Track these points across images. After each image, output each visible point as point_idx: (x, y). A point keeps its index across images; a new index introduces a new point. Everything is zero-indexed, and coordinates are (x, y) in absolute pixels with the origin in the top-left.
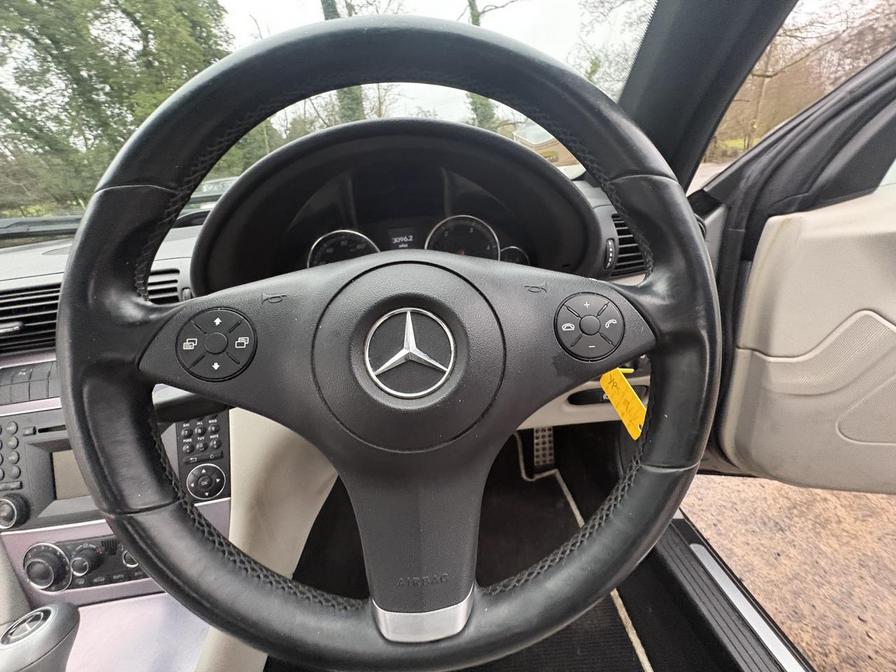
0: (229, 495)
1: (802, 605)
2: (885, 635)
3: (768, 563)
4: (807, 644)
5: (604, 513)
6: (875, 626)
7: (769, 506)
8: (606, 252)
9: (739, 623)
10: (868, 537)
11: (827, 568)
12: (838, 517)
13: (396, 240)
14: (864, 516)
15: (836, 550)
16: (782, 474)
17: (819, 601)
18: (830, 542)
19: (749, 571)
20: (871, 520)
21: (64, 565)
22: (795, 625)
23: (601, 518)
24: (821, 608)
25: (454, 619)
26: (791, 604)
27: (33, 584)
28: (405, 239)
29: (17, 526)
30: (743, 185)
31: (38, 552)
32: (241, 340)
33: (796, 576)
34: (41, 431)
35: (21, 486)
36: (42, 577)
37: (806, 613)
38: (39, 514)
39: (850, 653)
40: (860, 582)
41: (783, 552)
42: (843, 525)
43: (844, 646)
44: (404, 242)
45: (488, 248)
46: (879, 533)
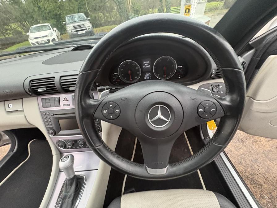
0: (102, 132)
1: (243, 161)
2: (264, 170)
3: (236, 150)
4: (242, 170)
5: (201, 152)
6: (262, 168)
7: (241, 136)
8: (212, 73)
9: (226, 167)
10: (268, 146)
11: (253, 153)
12: (261, 140)
13: (144, 63)
14: (269, 140)
15: (257, 149)
16: (248, 131)
17: (248, 161)
18: (256, 146)
19: (230, 152)
20: (270, 142)
21: (66, 144)
22: (240, 166)
23: (200, 153)
24: (248, 162)
25: (164, 171)
26: (240, 161)
27: (60, 148)
28: (147, 62)
29: (54, 136)
30: (264, 42)
31: (59, 141)
32: (117, 110)
33: (244, 154)
34: (55, 115)
35: (53, 127)
36: (62, 146)
37: (243, 163)
38: (58, 133)
39: (252, 173)
40: (261, 157)
41: (242, 148)
42: (261, 143)
43: (251, 171)
44: (147, 63)
45: (173, 66)
46: (272, 145)
